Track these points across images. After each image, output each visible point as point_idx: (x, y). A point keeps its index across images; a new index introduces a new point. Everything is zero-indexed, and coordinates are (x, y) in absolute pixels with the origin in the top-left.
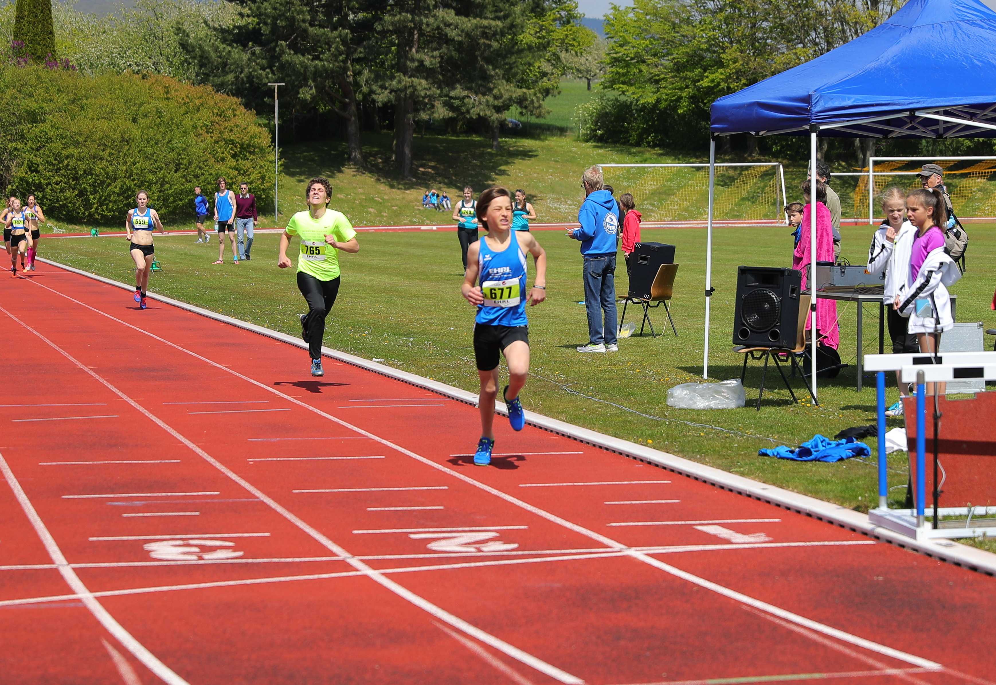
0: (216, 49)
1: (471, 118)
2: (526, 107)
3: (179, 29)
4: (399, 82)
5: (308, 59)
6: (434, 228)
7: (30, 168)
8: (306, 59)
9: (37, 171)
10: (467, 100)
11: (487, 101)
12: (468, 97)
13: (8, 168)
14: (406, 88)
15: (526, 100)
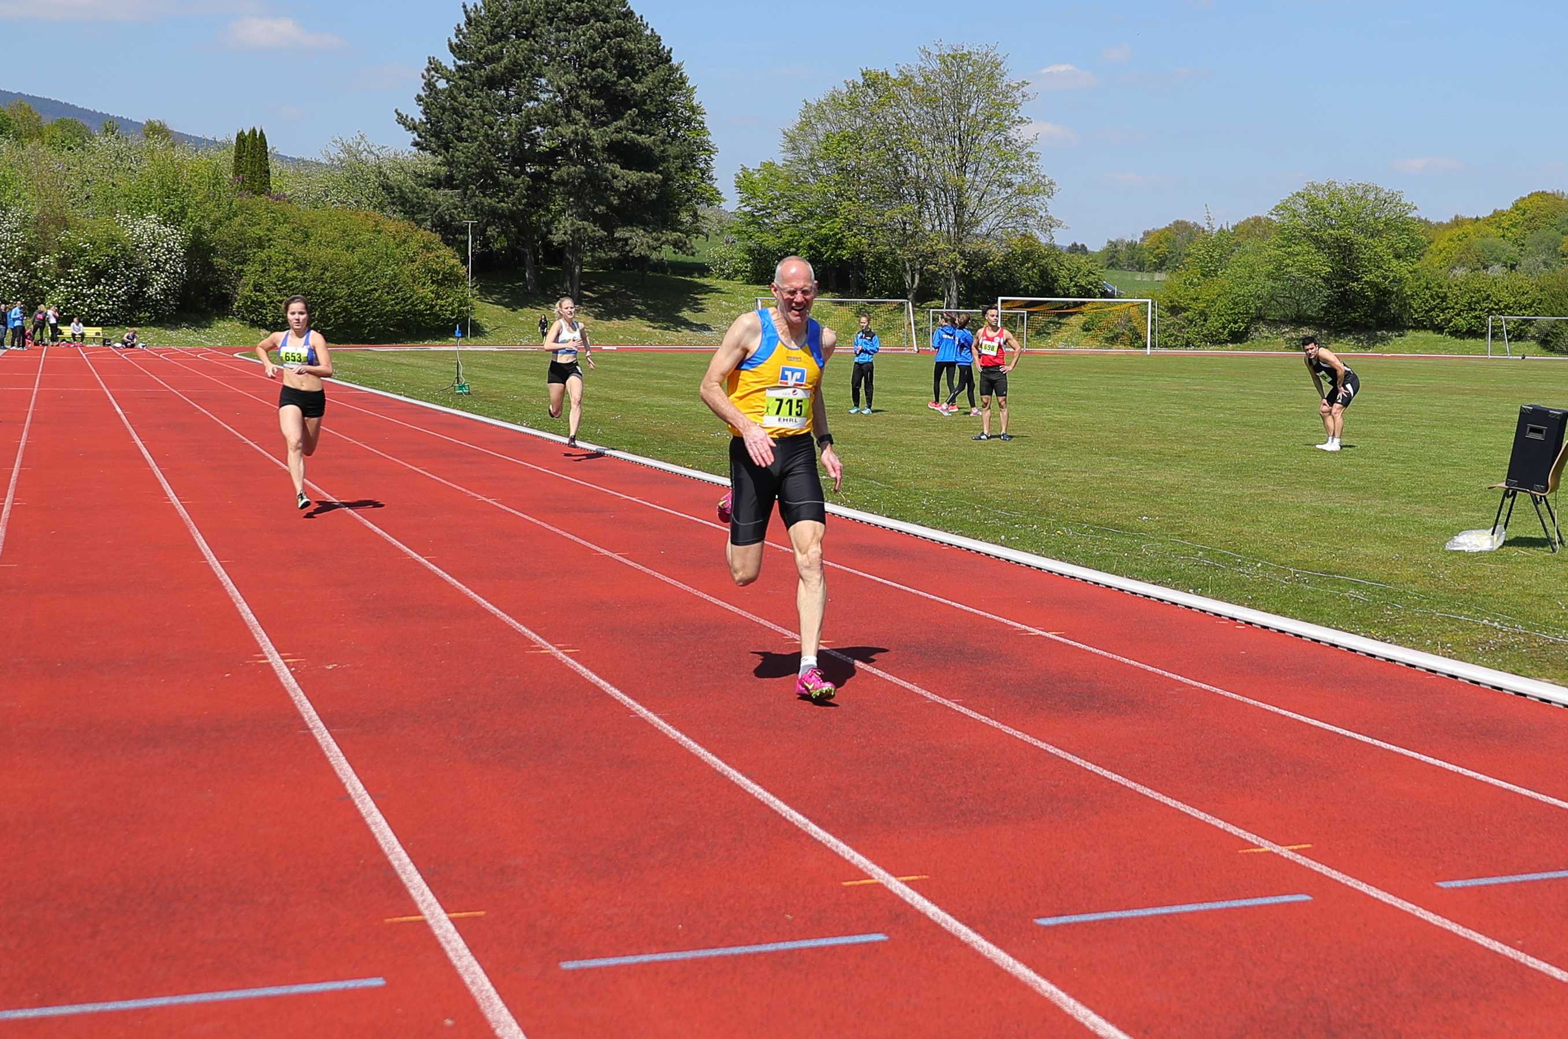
0: (413, 191)
1: (633, 256)
2: (680, 248)
3: (380, 173)
4: (572, 225)
5: (495, 202)
6: (615, 348)
7: (255, 286)
8: (493, 201)
9: (261, 291)
10: (630, 242)
11: (648, 242)
12: (631, 238)
13: (234, 288)
14: (579, 230)
15: (681, 242)
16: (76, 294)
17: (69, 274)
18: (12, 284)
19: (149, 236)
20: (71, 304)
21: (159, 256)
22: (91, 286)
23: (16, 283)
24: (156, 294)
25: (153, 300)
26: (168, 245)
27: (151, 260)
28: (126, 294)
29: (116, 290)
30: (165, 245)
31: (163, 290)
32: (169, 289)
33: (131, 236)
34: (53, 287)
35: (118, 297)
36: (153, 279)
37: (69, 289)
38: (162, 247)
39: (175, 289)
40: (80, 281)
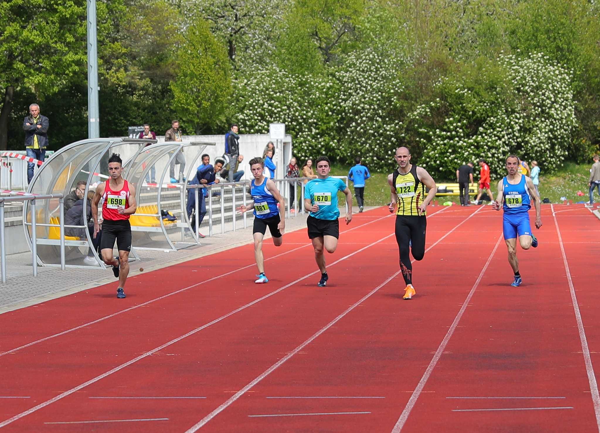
16: (453, 146)
17: (446, 123)
18: (389, 138)
19: (532, 77)
20: (448, 158)
21: (543, 100)
22: (468, 136)
23: (392, 136)
24: (540, 143)
25: (537, 151)
26: (553, 86)
27: (535, 105)
28: (507, 145)
29: (496, 141)
30: (550, 86)
31: (549, 138)
32: (556, 138)
33: (514, 79)
34: (429, 139)
35: (497, 148)
36: (537, 126)
37: (446, 141)
38: (547, 88)
39: (562, 138)
40: (457, 132)
